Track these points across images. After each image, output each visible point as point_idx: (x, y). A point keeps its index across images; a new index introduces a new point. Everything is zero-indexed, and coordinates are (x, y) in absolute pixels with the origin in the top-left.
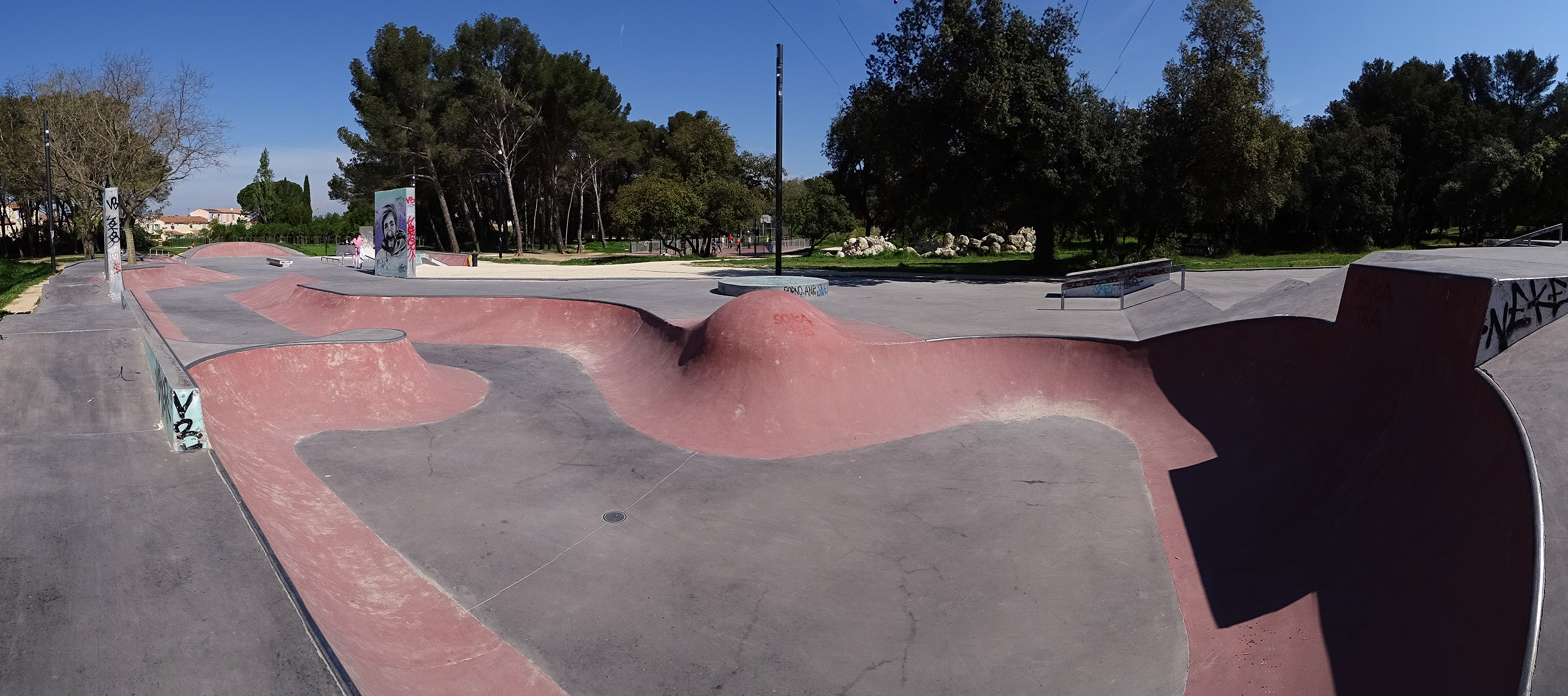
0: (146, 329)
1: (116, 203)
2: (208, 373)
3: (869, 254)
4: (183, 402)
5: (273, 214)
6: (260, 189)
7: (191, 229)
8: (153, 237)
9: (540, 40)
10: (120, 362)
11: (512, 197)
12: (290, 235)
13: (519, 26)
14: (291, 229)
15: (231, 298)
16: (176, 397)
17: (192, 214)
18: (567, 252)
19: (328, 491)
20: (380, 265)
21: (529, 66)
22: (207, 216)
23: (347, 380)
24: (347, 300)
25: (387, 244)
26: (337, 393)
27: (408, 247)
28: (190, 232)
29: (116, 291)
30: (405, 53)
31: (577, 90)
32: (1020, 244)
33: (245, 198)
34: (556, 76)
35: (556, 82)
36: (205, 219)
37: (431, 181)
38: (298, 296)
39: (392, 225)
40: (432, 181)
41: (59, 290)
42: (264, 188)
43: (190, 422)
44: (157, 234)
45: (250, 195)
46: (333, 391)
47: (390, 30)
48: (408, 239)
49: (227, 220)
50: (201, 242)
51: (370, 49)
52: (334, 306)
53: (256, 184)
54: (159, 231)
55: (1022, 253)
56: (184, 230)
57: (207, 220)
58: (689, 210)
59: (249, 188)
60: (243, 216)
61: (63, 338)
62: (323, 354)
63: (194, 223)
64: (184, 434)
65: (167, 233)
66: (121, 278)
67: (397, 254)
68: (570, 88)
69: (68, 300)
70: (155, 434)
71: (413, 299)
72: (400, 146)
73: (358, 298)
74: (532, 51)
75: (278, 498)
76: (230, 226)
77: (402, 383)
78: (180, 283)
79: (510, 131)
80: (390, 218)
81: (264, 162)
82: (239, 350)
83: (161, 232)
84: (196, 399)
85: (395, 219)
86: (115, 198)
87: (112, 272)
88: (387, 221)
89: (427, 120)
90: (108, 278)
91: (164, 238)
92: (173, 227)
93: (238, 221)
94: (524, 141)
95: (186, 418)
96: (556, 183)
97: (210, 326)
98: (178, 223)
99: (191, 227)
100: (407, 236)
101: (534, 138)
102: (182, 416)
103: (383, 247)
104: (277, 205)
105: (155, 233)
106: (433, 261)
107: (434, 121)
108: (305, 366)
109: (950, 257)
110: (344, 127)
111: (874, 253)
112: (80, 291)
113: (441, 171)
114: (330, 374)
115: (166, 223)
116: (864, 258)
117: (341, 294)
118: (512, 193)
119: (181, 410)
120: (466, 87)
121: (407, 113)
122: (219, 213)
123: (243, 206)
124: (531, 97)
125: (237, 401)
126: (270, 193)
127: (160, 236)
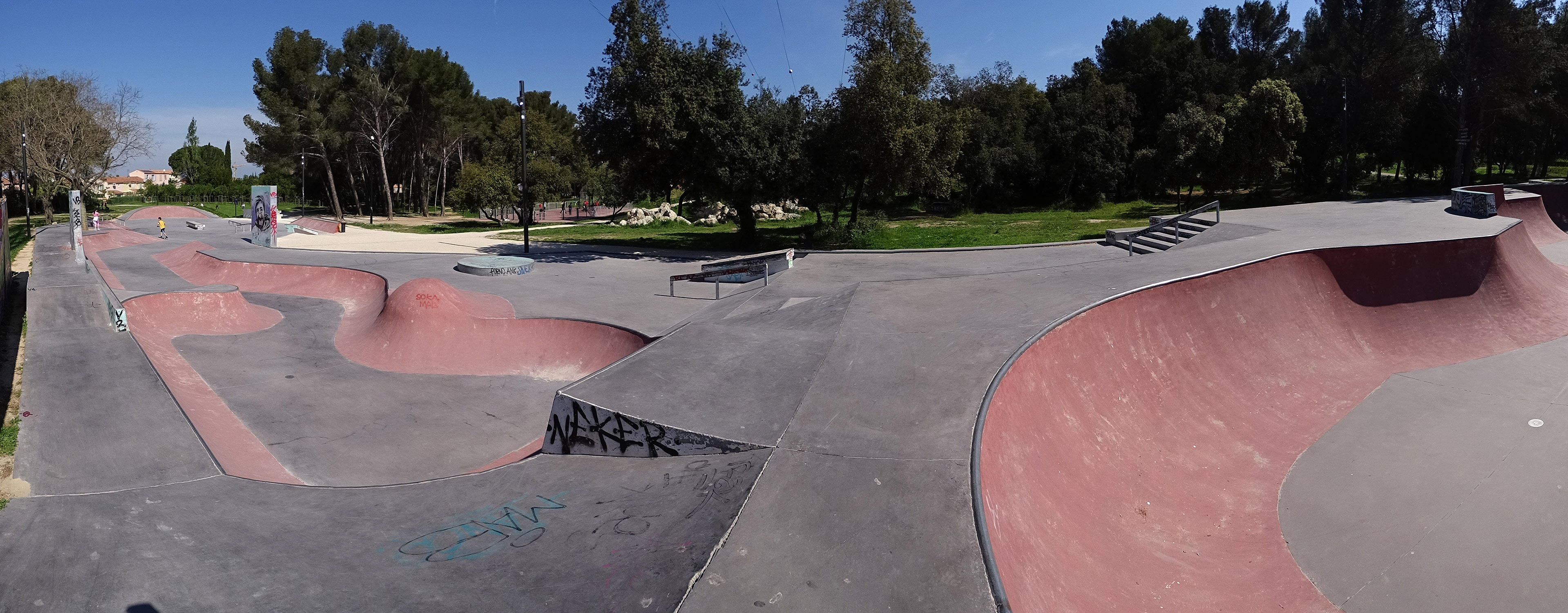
0: (102, 284)
1: (79, 200)
2: (132, 305)
3: (641, 224)
4: (119, 314)
5: (198, 175)
6: (187, 153)
7: (130, 188)
8: (98, 196)
9: (408, 42)
10: (92, 300)
11: (385, 172)
12: (212, 194)
13: (393, 31)
14: (213, 190)
15: (154, 257)
16: (116, 312)
17: (132, 175)
18: (430, 214)
19: (180, 355)
20: (254, 237)
21: (400, 64)
22: (142, 176)
23: (203, 311)
24: (223, 264)
25: (258, 223)
26: (197, 317)
27: (272, 226)
28: (129, 191)
29: (80, 257)
30: (297, 55)
31: (438, 80)
32: (771, 212)
33: (176, 161)
34: (421, 71)
35: (420, 75)
36: (141, 179)
37: (321, 158)
38: (196, 259)
39: (261, 210)
40: (323, 158)
41: (44, 257)
42: (191, 153)
43: (121, 321)
44: (102, 193)
45: (180, 159)
46: (195, 316)
47: (286, 34)
48: (271, 221)
49: (159, 180)
50: (138, 200)
51: (269, 50)
52: (215, 267)
53: (185, 148)
54: (103, 191)
55: (771, 220)
56: (124, 189)
57: (143, 180)
58: (502, 190)
59: (179, 152)
60: (174, 177)
61: (64, 289)
62: (192, 297)
63: (132, 182)
64: (119, 325)
65: (110, 193)
66: (82, 249)
67: (264, 230)
68: (432, 79)
69: (50, 264)
70: (108, 327)
71: (262, 265)
72: (293, 130)
73: (230, 262)
74: (403, 49)
75: (157, 354)
76: (163, 186)
77: (231, 314)
78: (120, 245)
79: (382, 117)
80: (260, 205)
81: (192, 129)
82: (147, 295)
83: (104, 192)
84: (124, 312)
85: (264, 206)
86: (78, 197)
87: (77, 245)
88: (258, 207)
89: (318, 110)
90: (73, 248)
91: (107, 196)
92: (114, 187)
93: (170, 181)
94: (395, 126)
95: (120, 319)
96: (423, 158)
97: (138, 279)
98: (119, 184)
99: (130, 186)
100: (271, 219)
101: (405, 124)
102: (119, 319)
103: (256, 224)
104: (202, 167)
105: (100, 193)
106: (304, 229)
107: (323, 110)
108: (182, 303)
109: (711, 225)
110: (249, 115)
111: (645, 223)
112: (58, 257)
113: (329, 151)
114: (195, 308)
115: (109, 184)
116: (637, 227)
117: (219, 260)
118: (384, 168)
119: (118, 316)
120: (349, 82)
121: (300, 103)
122: (153, 174)
123: (173, 168)
124: (401, 89)
125: (146, 319)
126: (197, 157)
127: (104, 195)
